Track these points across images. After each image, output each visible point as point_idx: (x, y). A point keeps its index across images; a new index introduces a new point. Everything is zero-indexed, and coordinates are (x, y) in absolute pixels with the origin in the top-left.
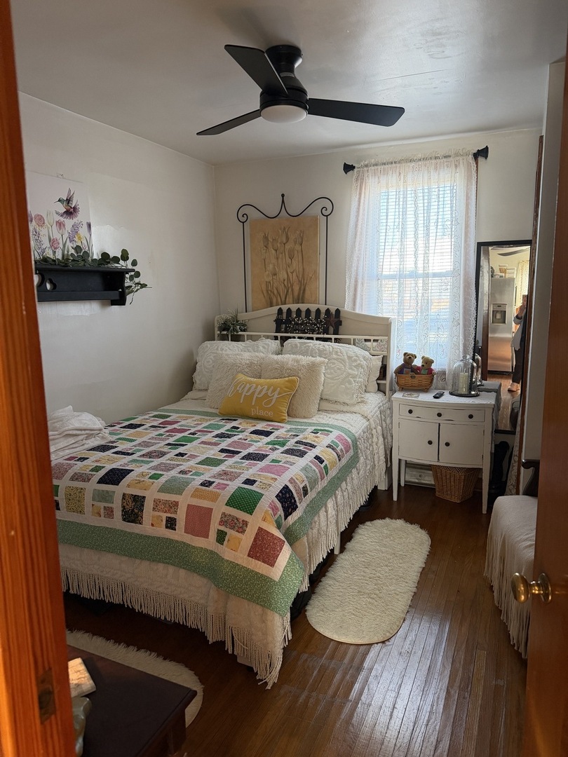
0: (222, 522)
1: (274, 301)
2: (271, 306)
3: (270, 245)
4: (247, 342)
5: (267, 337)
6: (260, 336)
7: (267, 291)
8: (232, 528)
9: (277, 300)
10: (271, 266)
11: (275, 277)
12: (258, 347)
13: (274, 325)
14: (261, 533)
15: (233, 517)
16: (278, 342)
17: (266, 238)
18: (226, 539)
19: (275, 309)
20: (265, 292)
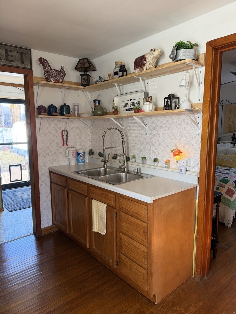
0: (218, 185)
1: (232, 131)
2: (231, 132)
3: (232, 113)
4: (222, 144)
5: (229, 143)
6: (226, 142)
7: (230, 128)
8: (221, 187)
9: (233, 131)
10: (232, 120)
11: (233, 123)
12: (225, 146)
13: (231, 139)
14: (229, 189)
15: (221, 184)
16: (233, 144)
17: (230, 110)
18: (219, 189)
19: (232, 134)
20: (229, 128)
